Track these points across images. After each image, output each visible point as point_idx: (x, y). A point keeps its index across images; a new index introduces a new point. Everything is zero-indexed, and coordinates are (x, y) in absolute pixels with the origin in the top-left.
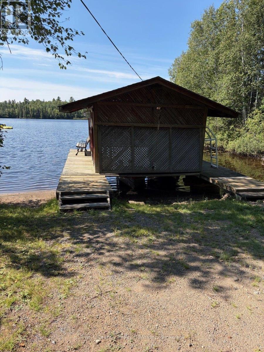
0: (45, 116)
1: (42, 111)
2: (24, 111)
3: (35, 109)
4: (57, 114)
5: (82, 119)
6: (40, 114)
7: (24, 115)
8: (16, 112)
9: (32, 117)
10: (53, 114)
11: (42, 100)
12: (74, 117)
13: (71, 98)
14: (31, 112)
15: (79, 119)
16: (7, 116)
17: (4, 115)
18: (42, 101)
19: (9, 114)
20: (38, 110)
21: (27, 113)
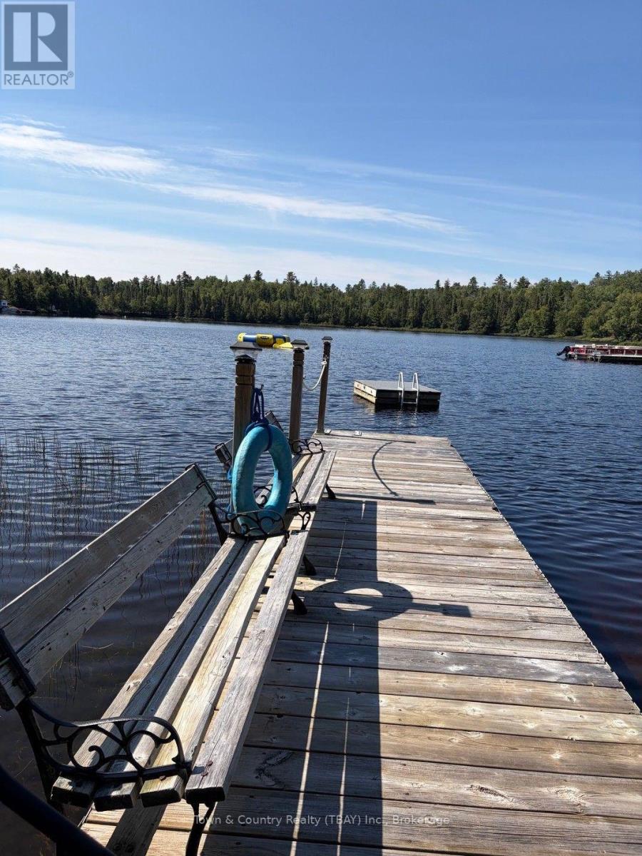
0: (234, 315)
1: (230, 305)
2: (187, 303)
3: (213, 297)
4: (264, 313)
5: (321, 325)
6: (224, 310)
7: (186, 310)
8: (169, 303)
9: (206, 317)
10: (252, 310)
11: (221, 277)
12: (302, 319)
13: (290, 274)
14: (201, 306)
15: (312, 324)
16: (148, 313)
17: (141, 310)
18: (223, 279)
19: (153, 308)
20: (221, 302)
21: (194, 307)
